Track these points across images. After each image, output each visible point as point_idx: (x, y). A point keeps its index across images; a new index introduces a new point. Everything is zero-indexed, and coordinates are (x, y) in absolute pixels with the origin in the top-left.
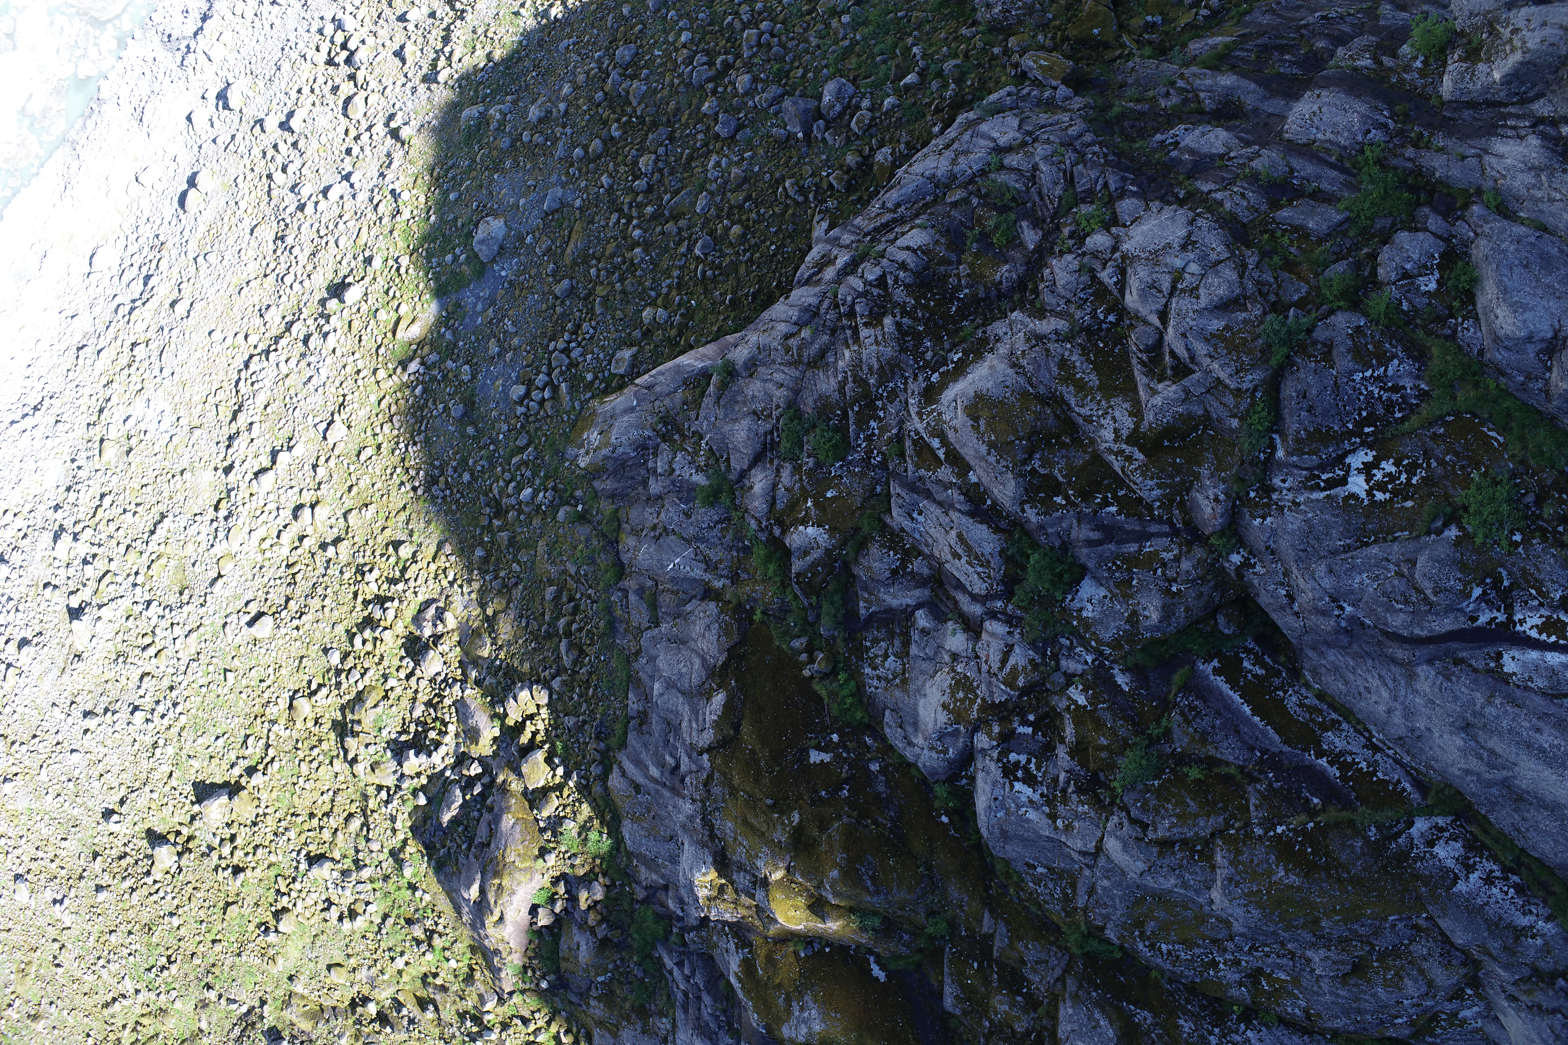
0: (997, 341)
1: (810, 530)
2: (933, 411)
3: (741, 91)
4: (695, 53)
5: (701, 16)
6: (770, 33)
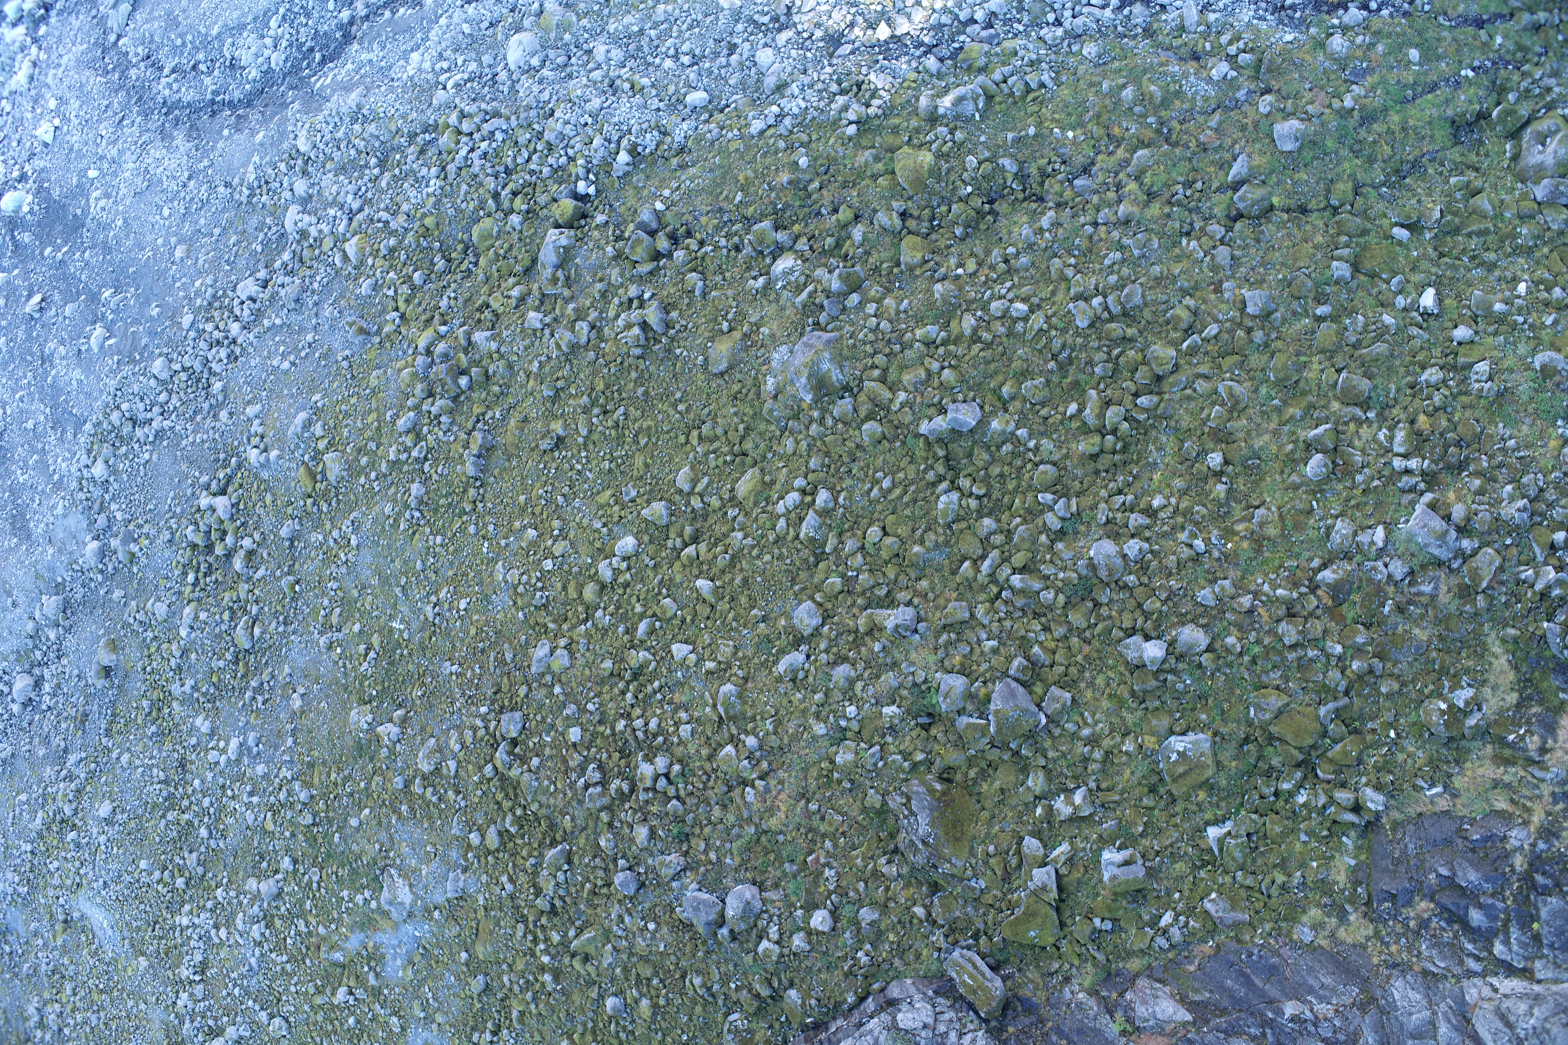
3: (639, 844)
4: (587, 760)
5: (590, 706)
6: (667, 776)
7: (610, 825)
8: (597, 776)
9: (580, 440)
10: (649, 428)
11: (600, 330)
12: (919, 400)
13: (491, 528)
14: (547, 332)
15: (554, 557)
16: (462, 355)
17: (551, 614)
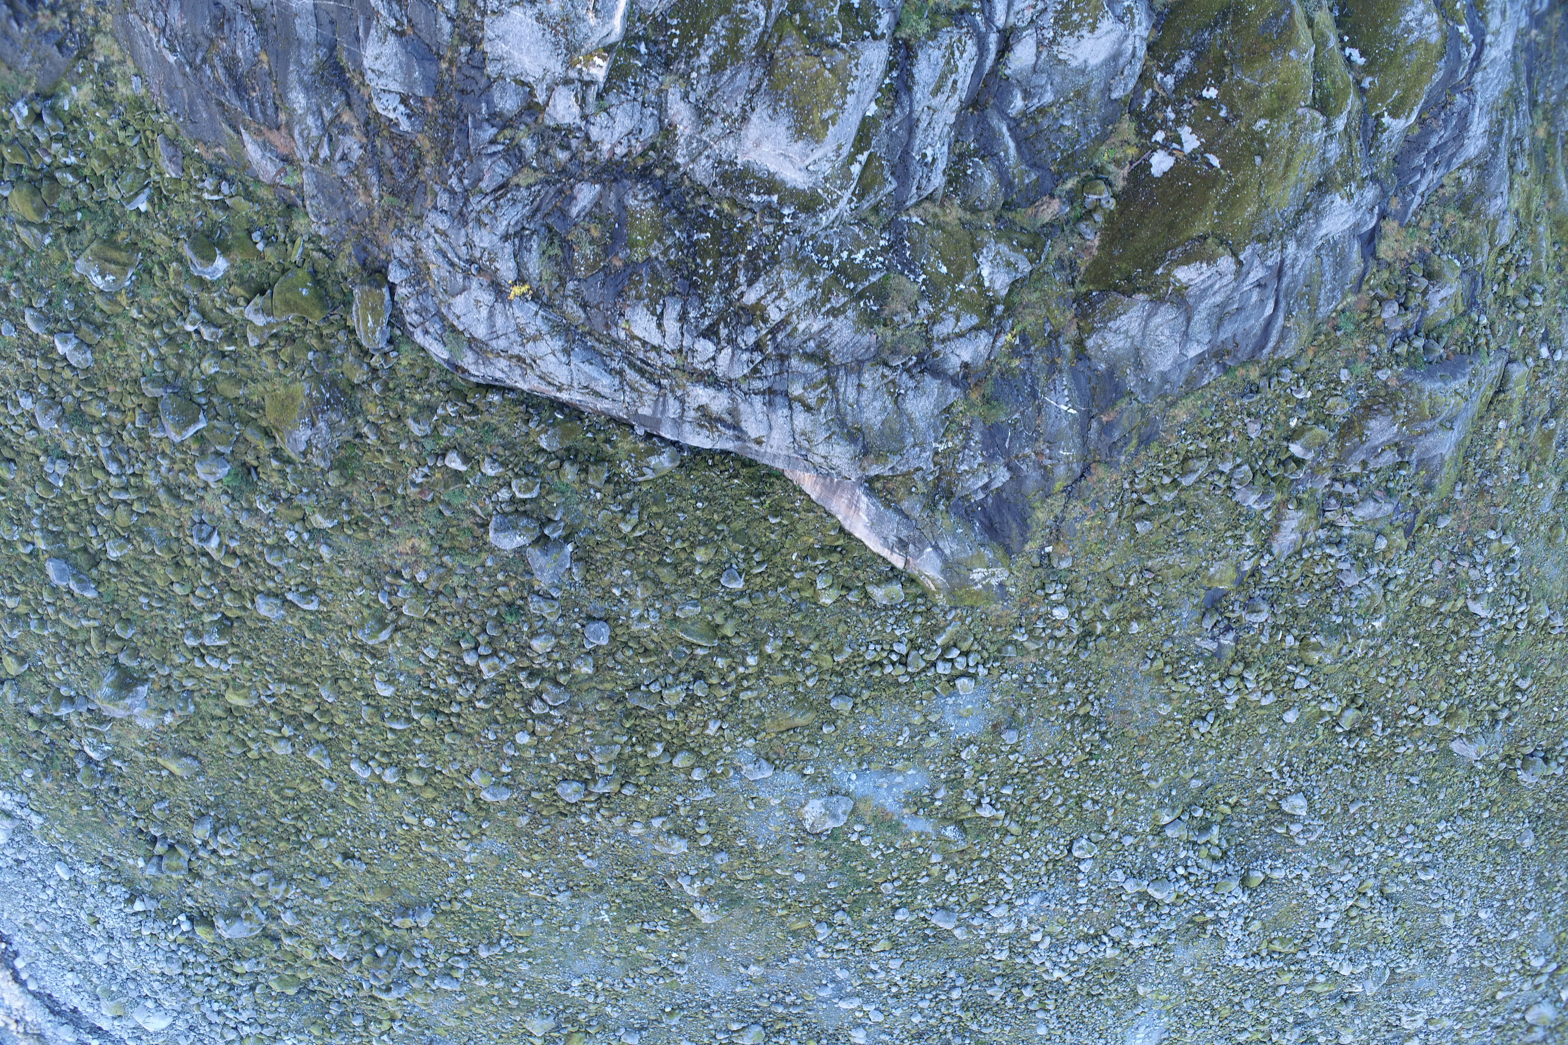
0: (720, 162)
1: (985, 272)
2: (825, 190)
3: (553, 641)
4: (535, 718)
5: (491, 737)
6: (476, 648)
7: (566, 671)
8: (536, 703)
9: (332, 841)
10: (276, 793)
11: (251, 864)
12: (77, 609)
13: (451, 880)
14: (287, 905)
15: (421, 822)
16: (364, 961)
17: (462, 802)
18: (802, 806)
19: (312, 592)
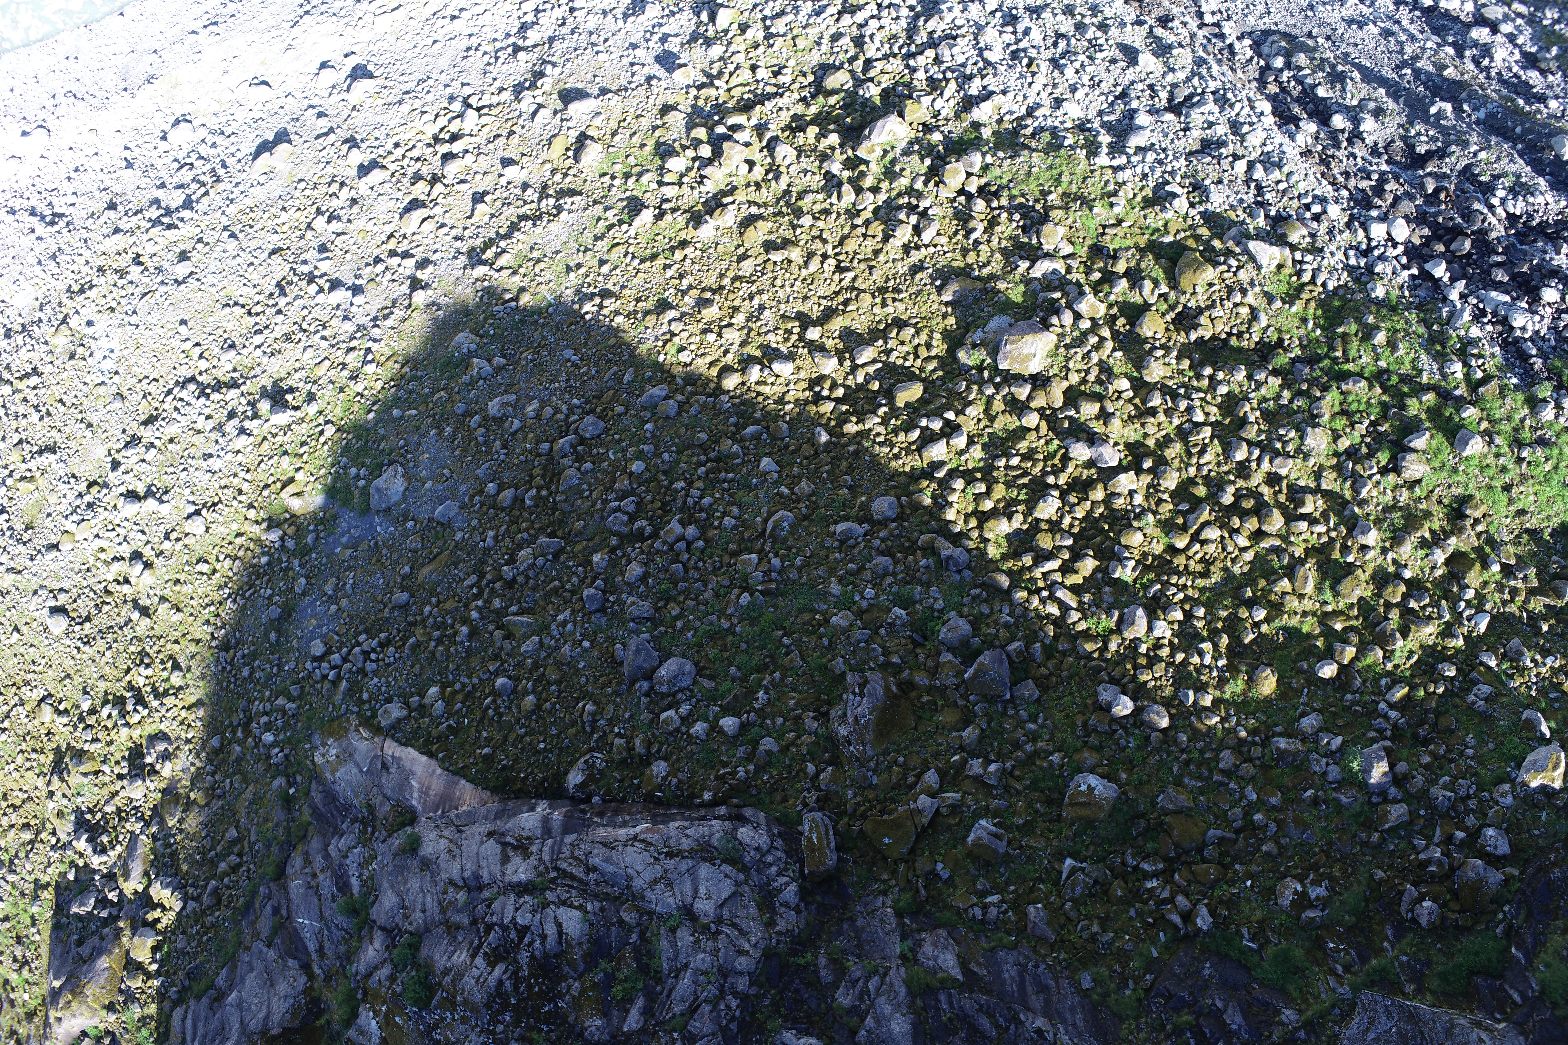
3: (628, 576)
4: (631, 492)
5: (666, 456)
6: (689, 544)
7: (613, 550)
8: (632, 508)
10: (863, 301)
11: (878, 209)
14: (836, 180)
15: (720, 336)
16: (756, 150)
17: (685, 373)
18: (406, 489)
19: (842, 542)
